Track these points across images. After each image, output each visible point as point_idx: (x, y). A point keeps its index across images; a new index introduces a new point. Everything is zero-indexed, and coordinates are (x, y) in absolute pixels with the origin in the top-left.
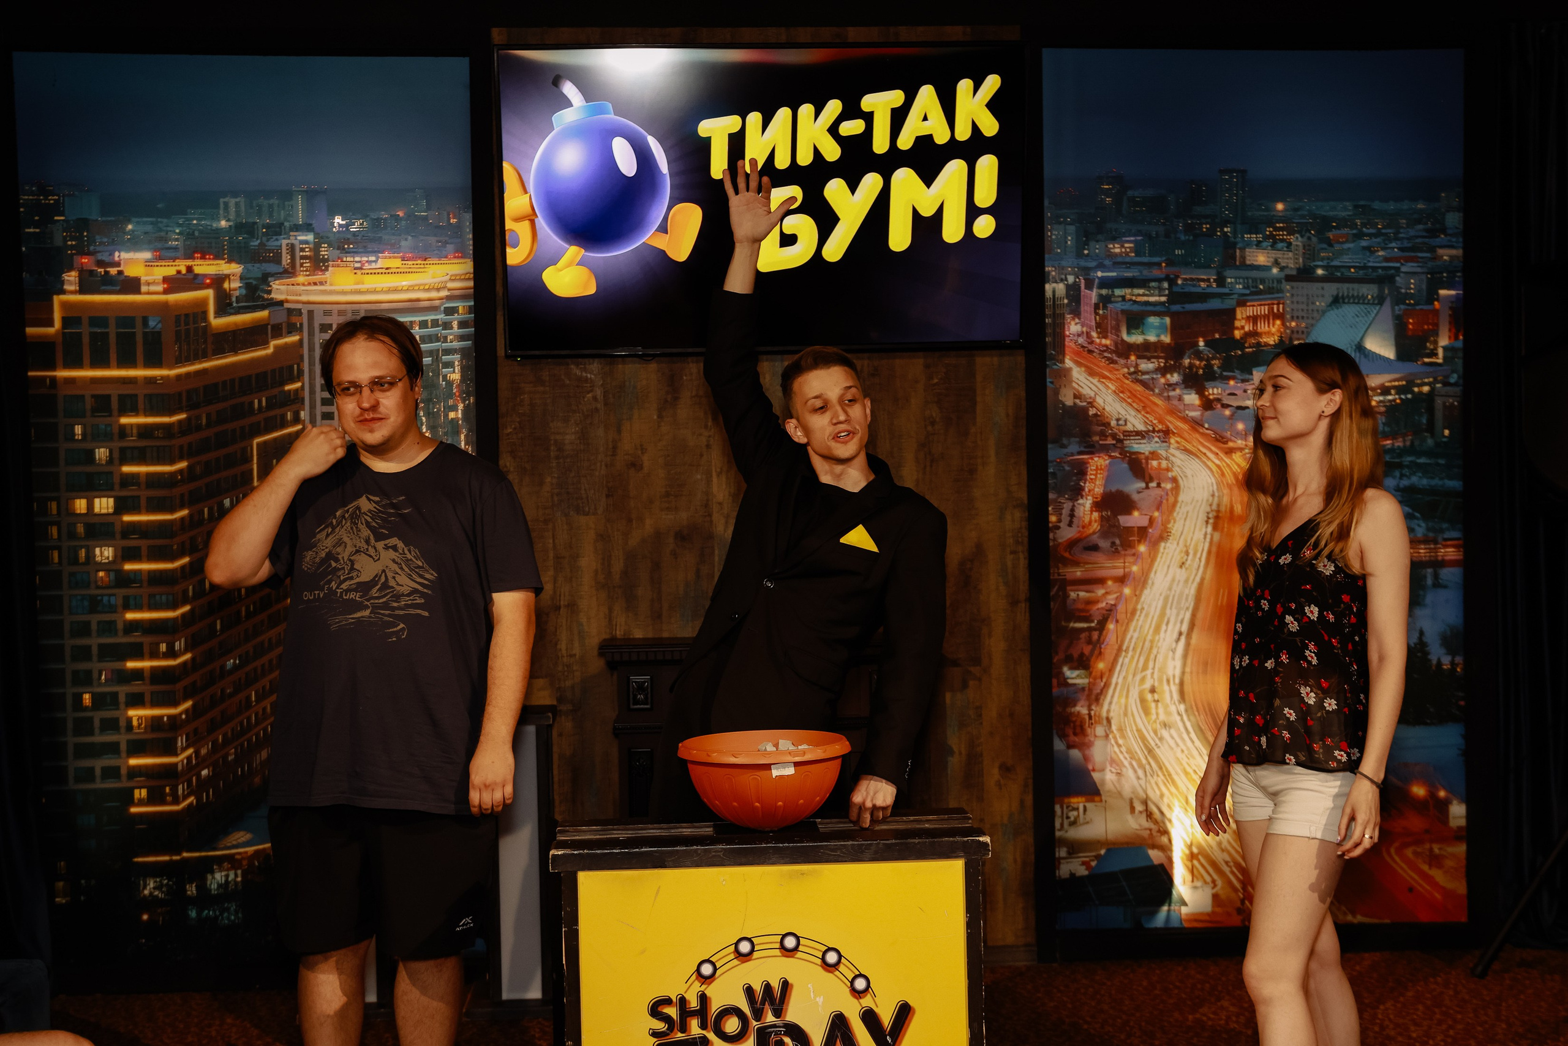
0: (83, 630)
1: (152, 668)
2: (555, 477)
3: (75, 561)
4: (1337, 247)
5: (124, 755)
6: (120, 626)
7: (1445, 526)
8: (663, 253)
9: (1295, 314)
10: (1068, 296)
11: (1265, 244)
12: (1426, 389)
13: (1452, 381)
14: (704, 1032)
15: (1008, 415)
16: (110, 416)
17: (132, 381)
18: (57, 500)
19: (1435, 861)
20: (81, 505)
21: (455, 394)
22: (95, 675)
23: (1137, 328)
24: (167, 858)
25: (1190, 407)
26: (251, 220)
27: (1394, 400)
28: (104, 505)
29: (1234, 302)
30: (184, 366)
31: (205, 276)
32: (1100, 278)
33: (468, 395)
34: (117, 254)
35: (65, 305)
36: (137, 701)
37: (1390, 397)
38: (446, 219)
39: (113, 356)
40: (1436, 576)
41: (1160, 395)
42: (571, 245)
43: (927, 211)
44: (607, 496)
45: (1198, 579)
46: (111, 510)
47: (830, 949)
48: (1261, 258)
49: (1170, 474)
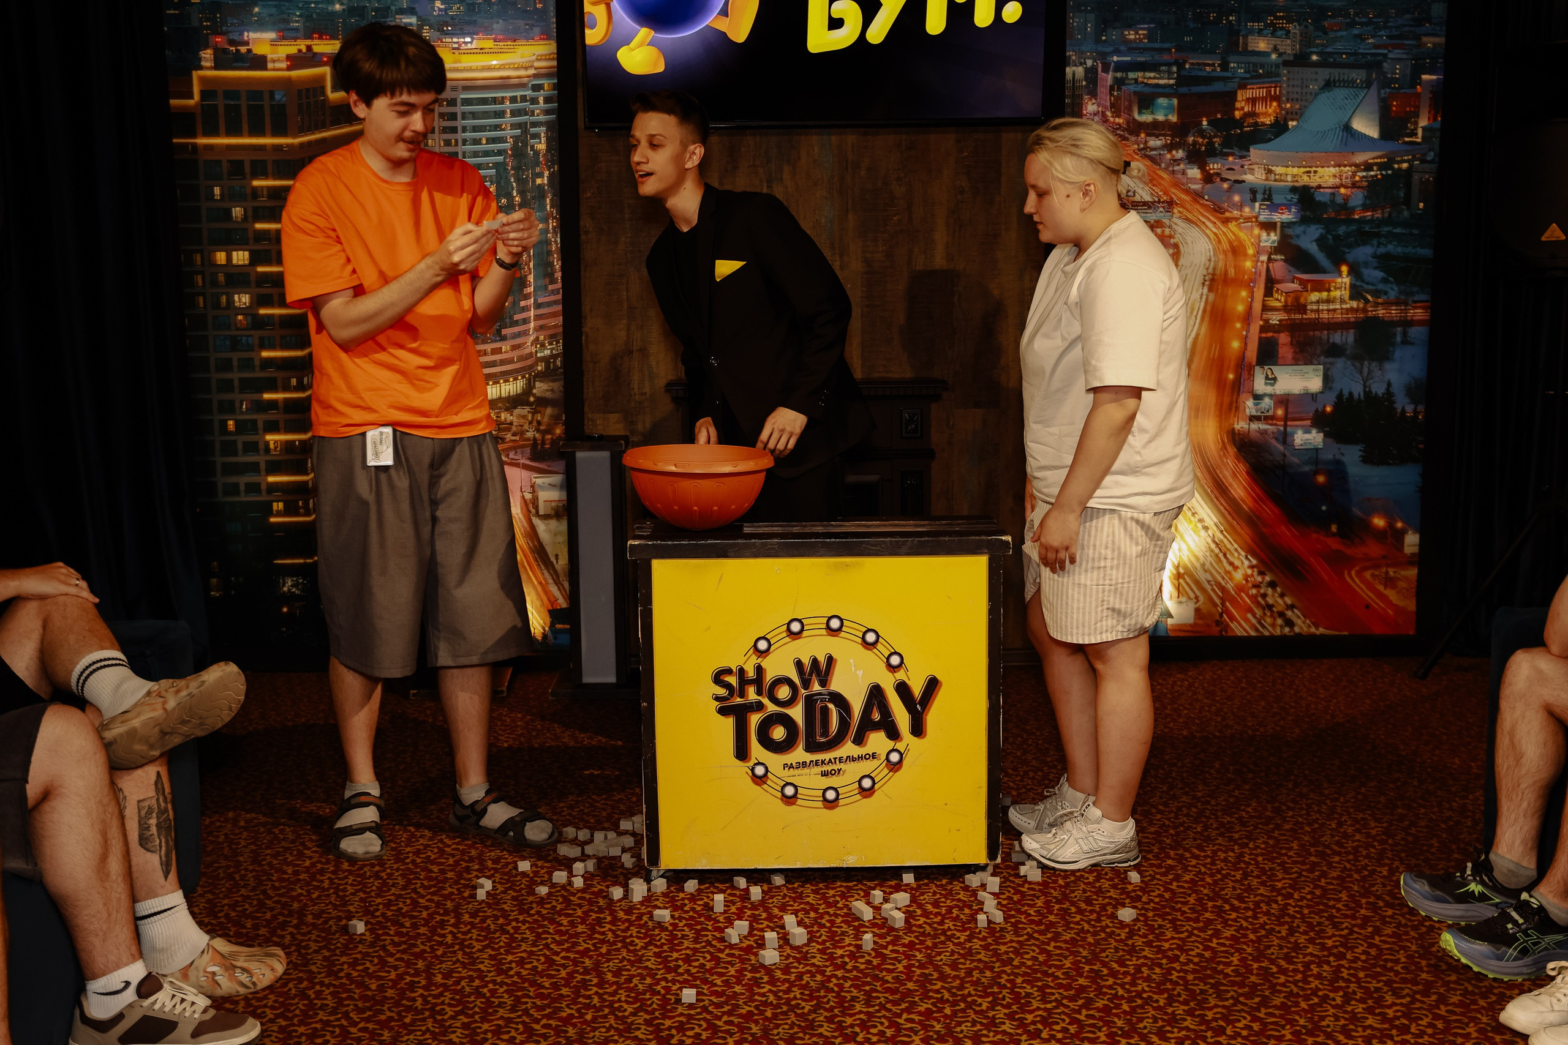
0: (226, 365)
1: (285, 399)
3: (217, 305)
4: (1331, 35)
5: (263, 473)
6: (257, 363)
7: (1415, 289)
8: (725, 33)
9: (1291, 97)
10: (1086, 78)
11: (1266, 32)
12: (1405, 165)
13: (1429, 158)
14: (760, 698)
16: (244, 179)
17: (261, 148)
18: (201, 252)
19: (1390, 582)
20: (221, 257)
21: (541, 162)
22: (237, 405)
23: (1147, 108)
24: (302, 561)
25: (1193, 180)
26: (361, 4)
27: (1376, 176)
28: (240, 257)
29: (1236, 85)
30: (306, 135)
31: (323, 54)
32: (1117, 63)
33: (553, 164)
34: (246, 34)
35: (203, 80)
36: (273, 427)
37: (1372, 173)
38: (533, 4)
39: (245, 126)
40: (1405, 334)
41: (1166, 169)
42: (642, 26)
45: (1193, 335)
46: (247, 262)
47: (869, 630)
48: (1262, 45)
49: (1172, 241)
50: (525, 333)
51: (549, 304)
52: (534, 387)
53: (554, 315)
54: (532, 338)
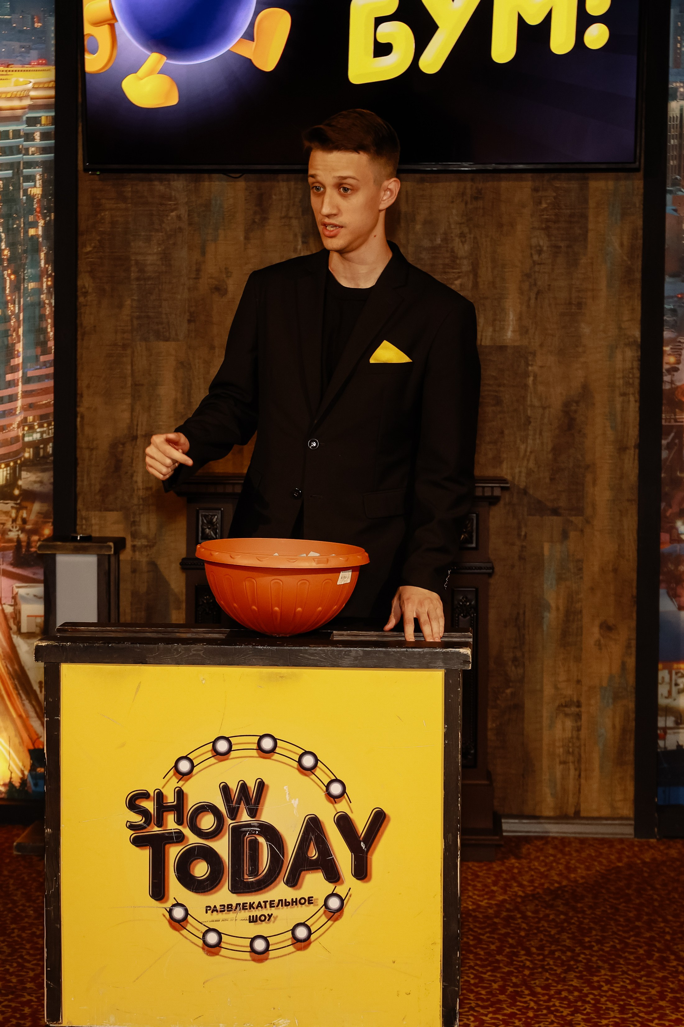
2: (135, 300)
8: (250, 60)
14: (180, 828)
15: (622, 245)
21: (36, 209)
33: (49, 212)
38: (30, 23)
42: (152, 52)
43: (534, 19)
44: (189, 321)
47: (306, 753)
50: (11, 413)
51: (40, 379)
52: (20, 478)
53: (44, 392)
54: (19, 419)
